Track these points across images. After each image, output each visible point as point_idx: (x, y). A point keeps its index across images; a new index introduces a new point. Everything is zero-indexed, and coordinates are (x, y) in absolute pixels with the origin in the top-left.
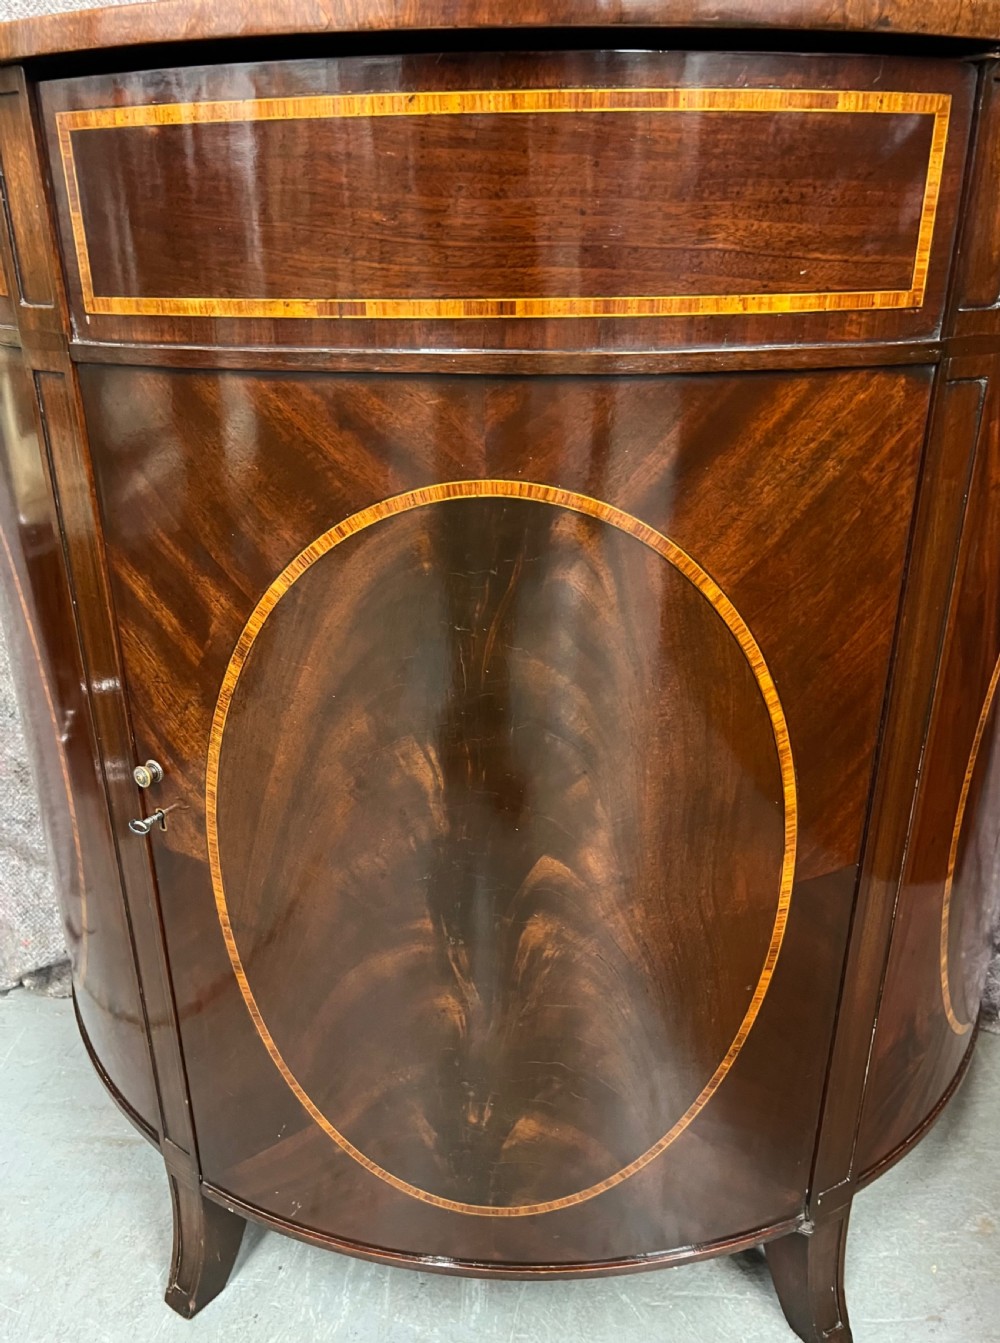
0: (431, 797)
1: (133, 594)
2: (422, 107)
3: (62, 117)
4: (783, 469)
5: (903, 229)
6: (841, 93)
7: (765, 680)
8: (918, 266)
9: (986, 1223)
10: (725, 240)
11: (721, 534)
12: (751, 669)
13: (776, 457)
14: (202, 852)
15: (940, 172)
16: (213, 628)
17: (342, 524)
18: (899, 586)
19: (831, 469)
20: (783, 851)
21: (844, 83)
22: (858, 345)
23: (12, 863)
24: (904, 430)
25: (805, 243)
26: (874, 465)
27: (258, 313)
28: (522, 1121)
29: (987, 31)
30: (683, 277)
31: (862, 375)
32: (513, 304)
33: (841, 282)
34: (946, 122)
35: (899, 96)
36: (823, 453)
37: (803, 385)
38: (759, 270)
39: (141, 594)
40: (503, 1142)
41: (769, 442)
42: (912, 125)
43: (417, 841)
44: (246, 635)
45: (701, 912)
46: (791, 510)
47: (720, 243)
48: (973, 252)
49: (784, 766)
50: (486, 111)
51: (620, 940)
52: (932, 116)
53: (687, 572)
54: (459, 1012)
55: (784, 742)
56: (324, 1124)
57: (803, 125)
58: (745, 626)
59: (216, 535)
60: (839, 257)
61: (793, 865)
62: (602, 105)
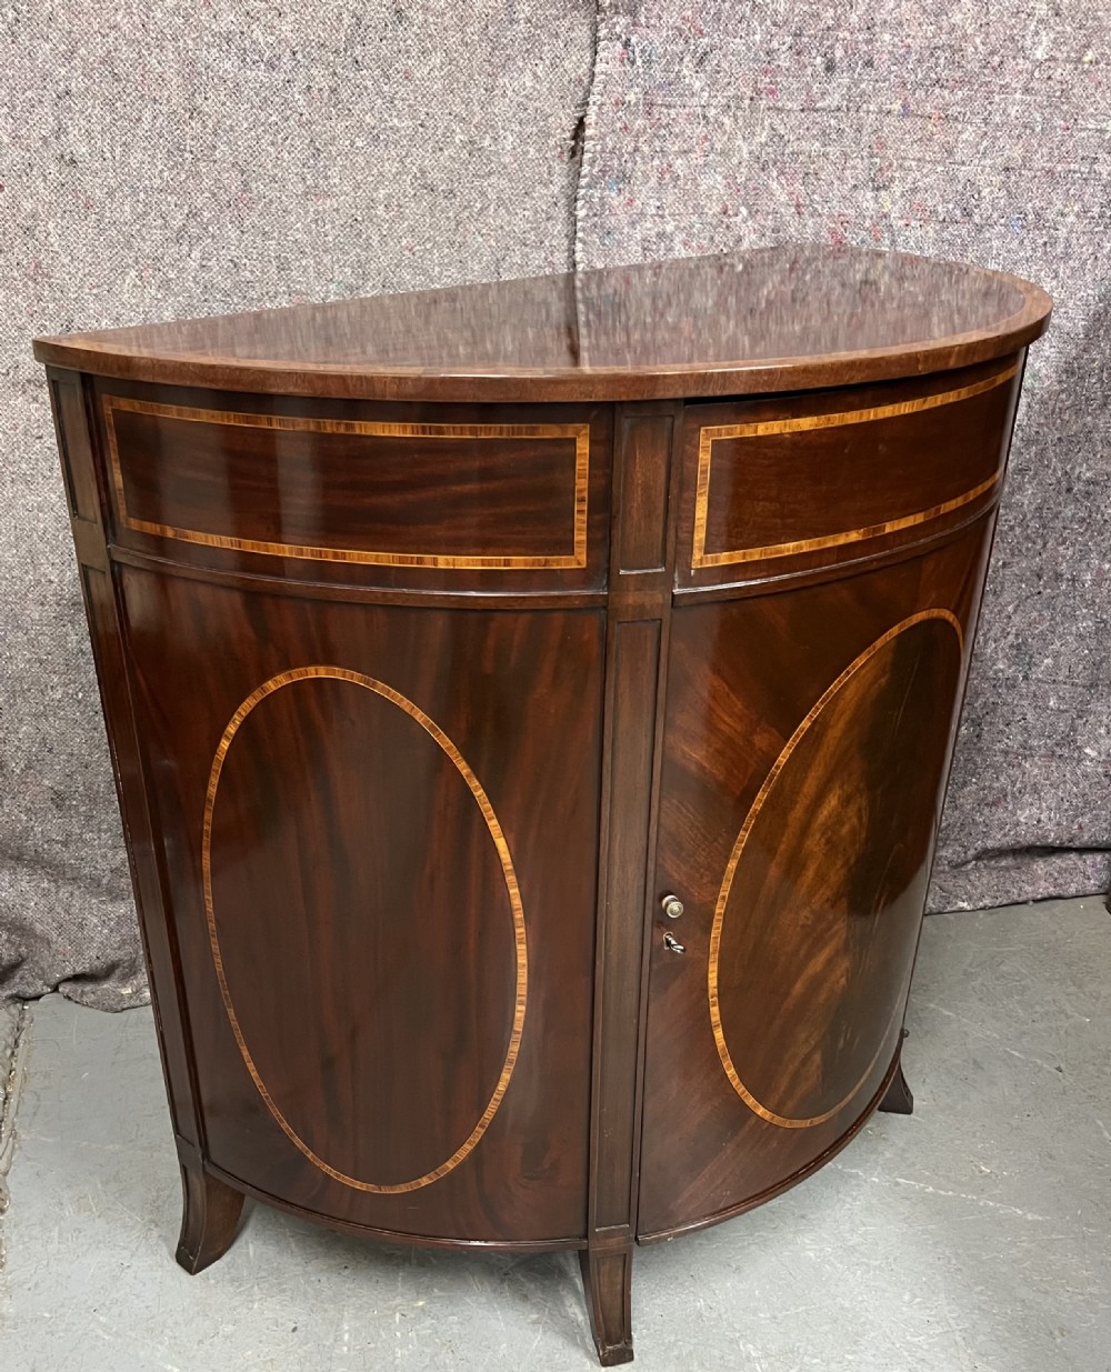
23: (43, 885)
27: (829, 544)
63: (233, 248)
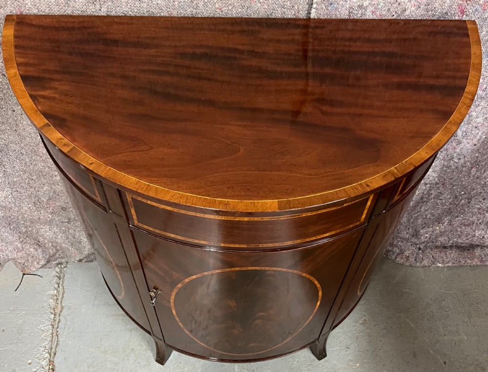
0: (232, 307)
7: (316, 282)
8: (362, 217)
9: (365, 320)
15: (370, 203)
16: (174, 278)
28: (251, 344)
33: (341, 228)
39: (152, 267)
40: (247, 347)
54: (238, 332)
63: (124, 7)
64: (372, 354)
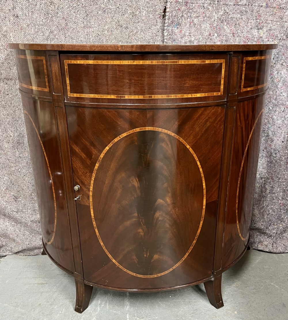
0: (137, 188)
1: (75, 151)
2: (136, 63)
3: (66, 61)
4: (200, 124)
5: (218, 82)
6: (206, 60)
7: (199, 163)
8: (221, 88)
10: (188, 85)
11: (189, 136)
12: (196, 161)
13: (198, 122)
14: (89, 204)
15: (224, 72)
16: (93, 157)
17: (120, 136)
18: (222, 145)
19: (208, 124)
20: (203, 197)
21: (207, 59)
22: (212, 102)
23: (12, 223)
24: (221, 116)
25: (202, 85)
26: (216, 123)
27: (105, 97)
28: (155, 255)
29: (230, 50)
30: (181, 91)
31: (213, 107)
32: (152, 96)
33: (208, 91)
34: (224, 64)
35: (216, 60)
36: (207, 121)
37: (203, 109)
38: (194, 90)
39: (77, 151)
40: (151, 260)
41: (197, 119)
42: (218, 65)
43: (134, 197)
44: (100, 158)
45: (189, 209)
46: (202, 131)
47: (187, 85)
48: (231, 85)
49: (203, 180)
50: (147, 64)
51: (173, 215)
52: (222, 63)
53: (184, 143)
54: (142, 232)
55: (202, 175)
56: (114, 261)
57: (200, 66)
58: (194, 153)
59: (94, 139)
60: (207, 87)
61: (205, 200)
62: (166, 63)
64: (247, 305)
